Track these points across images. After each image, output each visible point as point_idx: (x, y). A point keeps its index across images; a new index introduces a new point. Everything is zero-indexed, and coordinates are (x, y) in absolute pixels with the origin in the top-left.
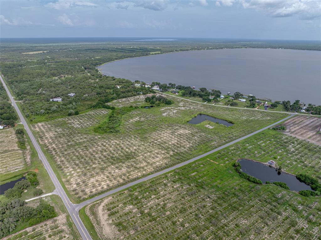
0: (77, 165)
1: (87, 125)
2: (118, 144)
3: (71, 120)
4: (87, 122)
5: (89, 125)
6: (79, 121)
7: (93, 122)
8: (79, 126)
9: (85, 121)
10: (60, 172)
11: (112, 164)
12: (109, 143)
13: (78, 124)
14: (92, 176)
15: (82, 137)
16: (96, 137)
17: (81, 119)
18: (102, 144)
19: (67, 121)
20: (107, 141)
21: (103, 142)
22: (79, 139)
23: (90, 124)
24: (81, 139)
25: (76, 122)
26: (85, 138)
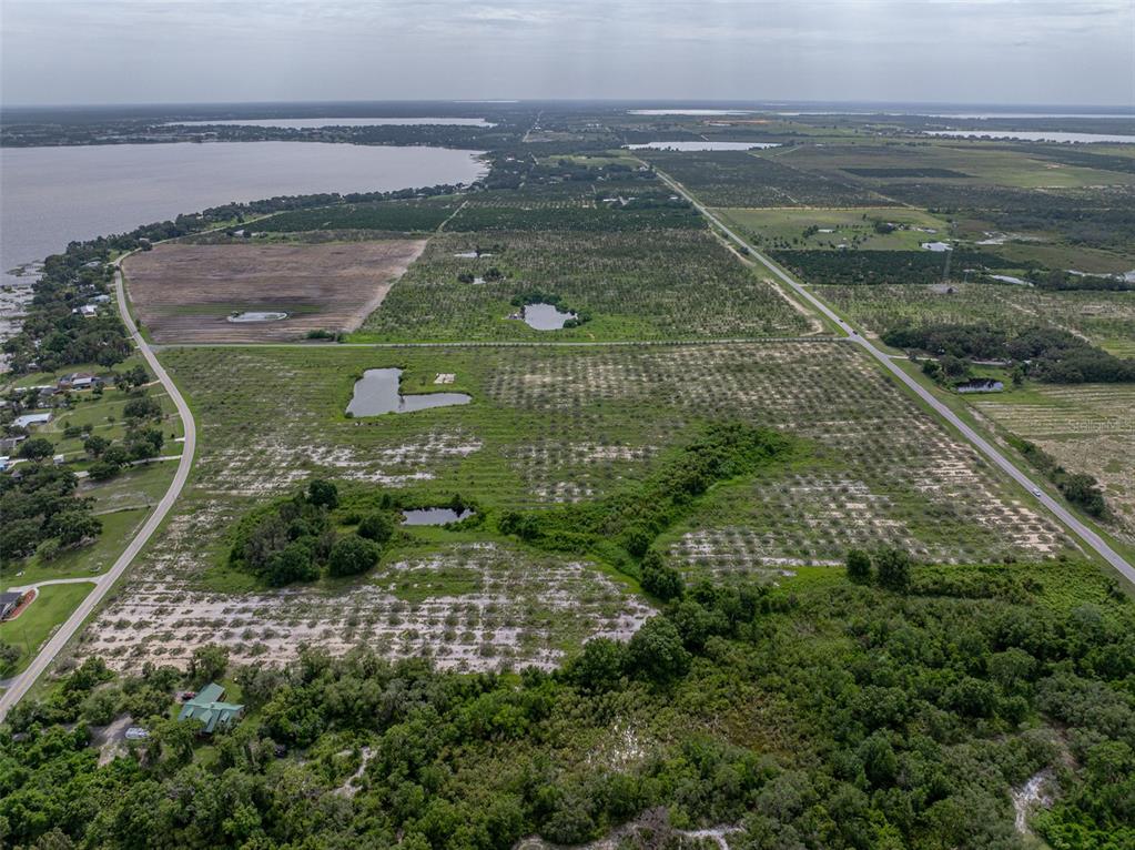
0: (852, 376)
1: (810, 483)
2: (743, 389)
3: (889, 531)
4: (811, 499)
5: (803, 482)
6: (848, 515)
7: (785, 491)
8: (845, 482)
9: (817, 506)
10: (887, 375)
11: (778, 366)
12: (765, 396)
13: (852, 499)
14: (824, 356)
15: (839, 435)
16: (792, 425)
17: (835, 523)
18: (784, 397)
19: (903, 531)
20: (768, 402)
21: (780, 401)
22: (846, 429)
23: (798, 484)
24: (840, 430)
25: (861, 514)
26: (827, 431)
